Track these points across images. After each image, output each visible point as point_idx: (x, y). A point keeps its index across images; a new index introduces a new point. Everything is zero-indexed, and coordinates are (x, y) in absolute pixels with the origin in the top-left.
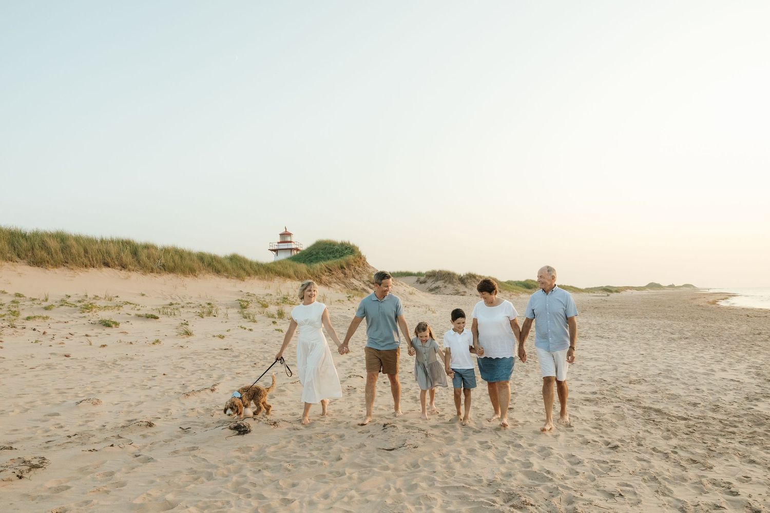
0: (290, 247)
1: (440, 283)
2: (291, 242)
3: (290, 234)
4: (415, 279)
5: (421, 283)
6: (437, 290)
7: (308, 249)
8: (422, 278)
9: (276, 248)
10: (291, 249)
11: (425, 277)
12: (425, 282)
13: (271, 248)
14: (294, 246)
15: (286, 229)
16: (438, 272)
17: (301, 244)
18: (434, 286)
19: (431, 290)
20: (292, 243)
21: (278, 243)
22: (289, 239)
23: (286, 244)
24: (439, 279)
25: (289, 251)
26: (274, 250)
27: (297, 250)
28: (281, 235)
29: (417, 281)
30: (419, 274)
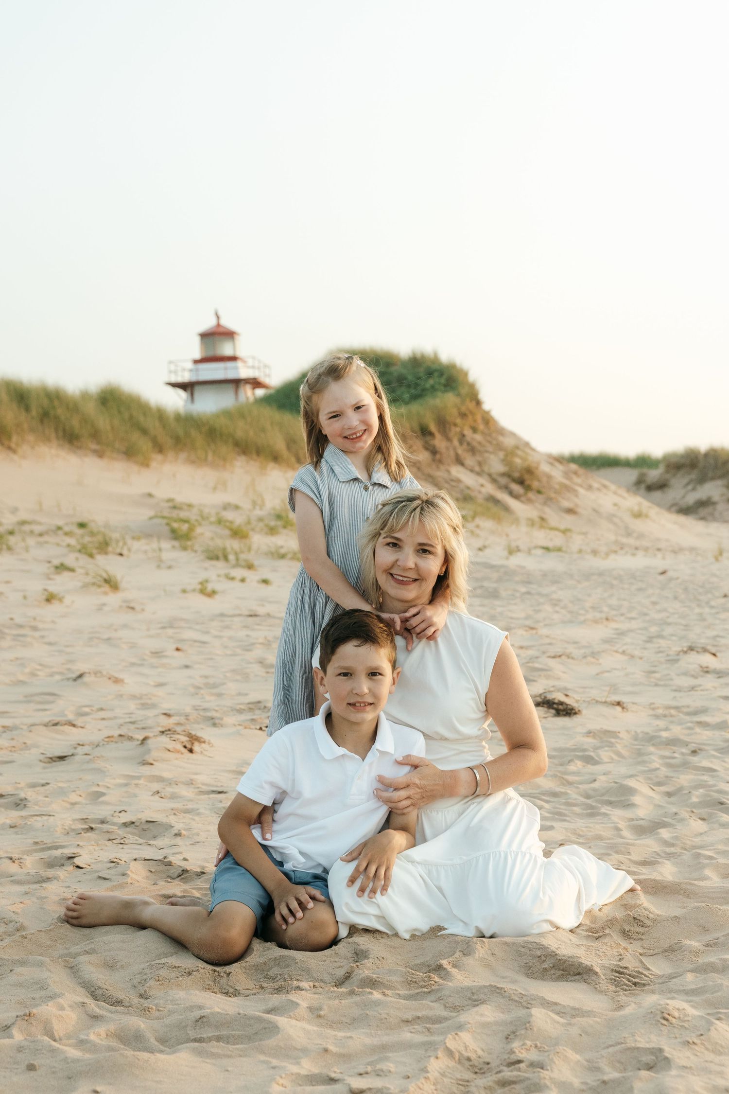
0: (231, 375)
1: (712, 490)
2: (233, 359)
3: (230, 335)
4: (632, 475)
5: (650, 488)
6: (703, 512)
8: (654, 475)
9: (186, 377)
10: (237, 383)
11: (661, 470)
12: (661, 486)
13: (174, 379)
14: (243, 372)
15: (218, 318)
16: (706, 455)
17: (266, 366)
18: (691, 498)
19: (685, 511)
20: (239, 364)
21: (196, 362)
22: (227, 349)
23: (220, 365)
24: (710, 474)
25: (231, 387)
26: (186, 386)
27: (256, 383)
28: (207, 337)
29: (639, 482)
30: (643, 462)
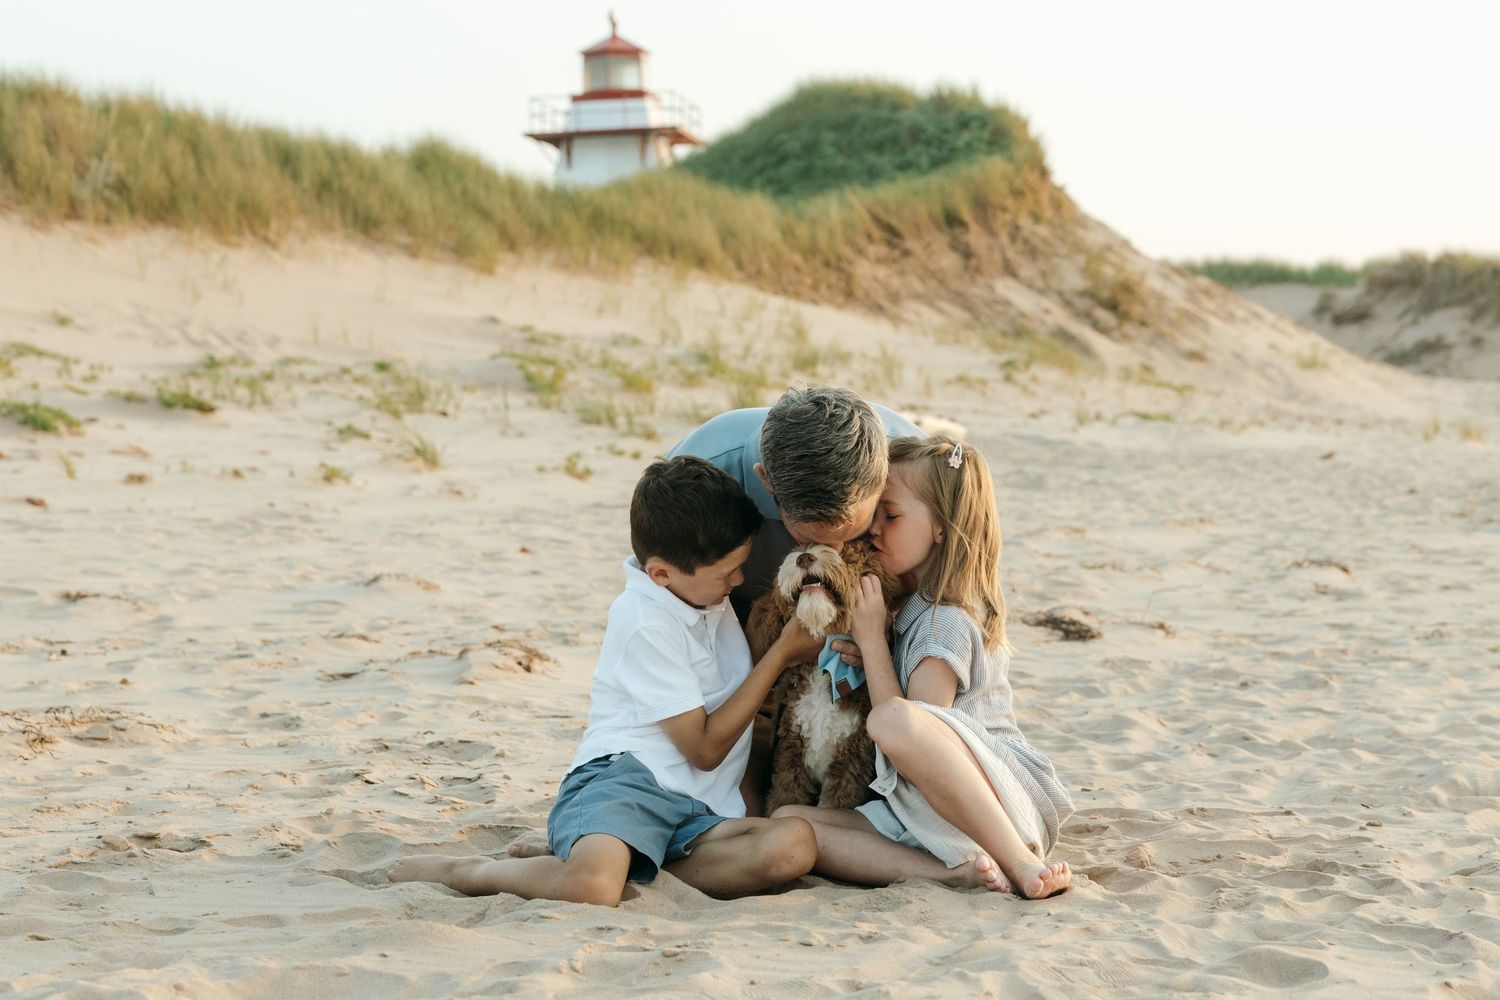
0: (634, 122)
1: (1447, 323)
2: (638, 94)
3: (633, 54)
4: (1309, 297)
5: (1340, 320)
6: (1429, 361)
7: (758, 126)
8: (1346, 297)
9: (558, 124)
10: (643, 135)
11: (1358, 289)
12: (1359, 316)
13: (540, 127)
14: (655, 116)
15: (614, 25)
16: (1438, 265)
17: (693, 107)
18: (1410, 338)
19: (1399, 359)
20: (648, 103)
21: (576, 99)
22: (627, 78)
23: (618, 104)
24: (1443, 298)
25: (634, 141)
26: (555, 139)
27: (676, 136)
28: (596, 56)
29: (1321, 310)
30: (1329, 276)
